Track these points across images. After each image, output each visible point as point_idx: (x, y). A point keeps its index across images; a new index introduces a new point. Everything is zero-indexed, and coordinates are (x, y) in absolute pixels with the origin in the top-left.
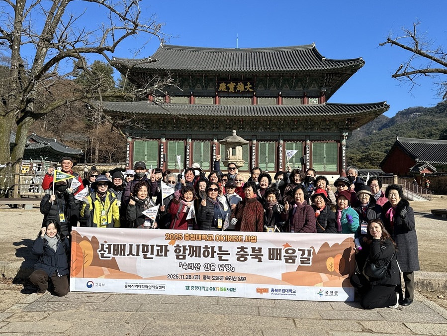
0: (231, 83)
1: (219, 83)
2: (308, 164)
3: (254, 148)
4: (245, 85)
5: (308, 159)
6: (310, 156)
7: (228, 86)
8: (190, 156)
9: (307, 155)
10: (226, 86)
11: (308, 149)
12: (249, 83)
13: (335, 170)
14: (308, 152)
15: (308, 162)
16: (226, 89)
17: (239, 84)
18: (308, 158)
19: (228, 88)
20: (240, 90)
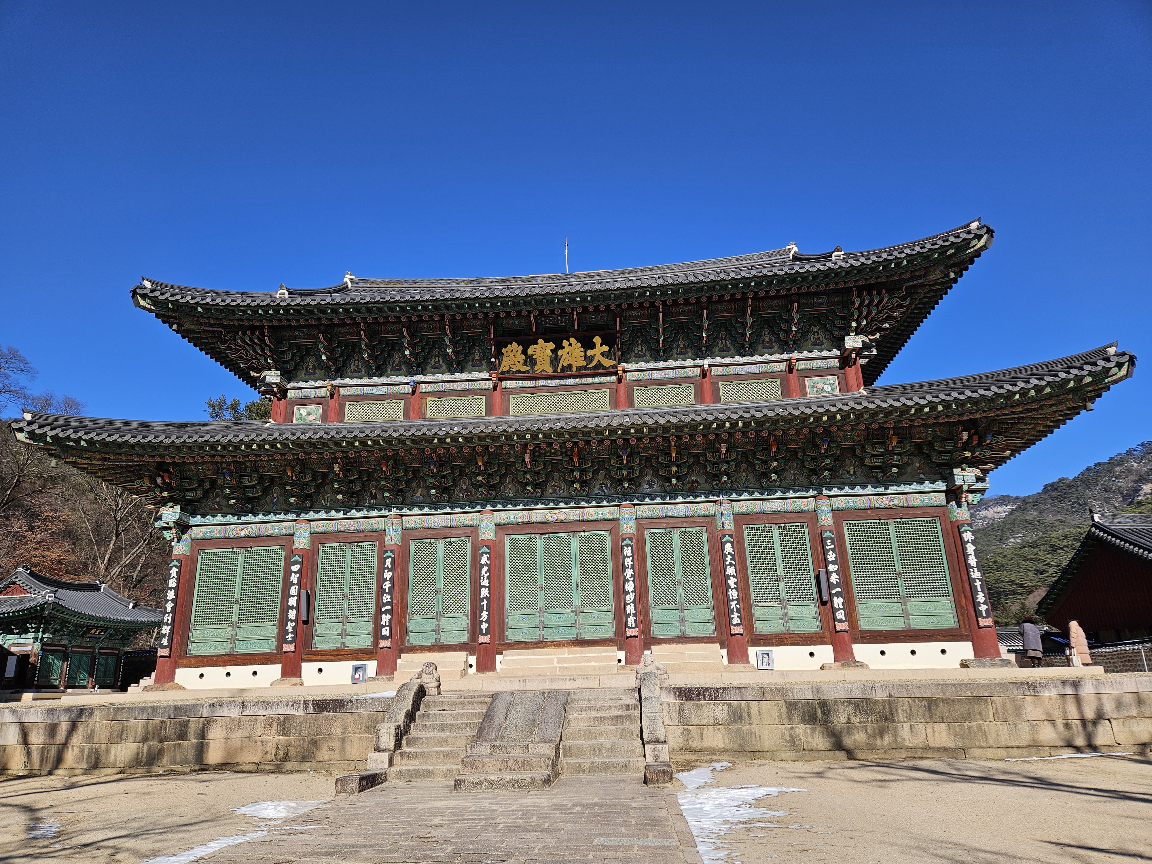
0: (541, 341)
1: (501, 345)
2: (838, 602)
3: (628, 552)
4: (588, 345)
5: (838, 585)
6: (844, 572)
7: (530, 351)
8: (397, 593)
9: (831, 568)
10: (524, 352)
11: (829, 546)
12: (597, 340)
13: (950, 622)
14: (831, 556)
15: (838, 594)
16: (525, 364)
17: (565, 343)
18: (834, 578)
19: (531, 361)
20: (570, 366)
